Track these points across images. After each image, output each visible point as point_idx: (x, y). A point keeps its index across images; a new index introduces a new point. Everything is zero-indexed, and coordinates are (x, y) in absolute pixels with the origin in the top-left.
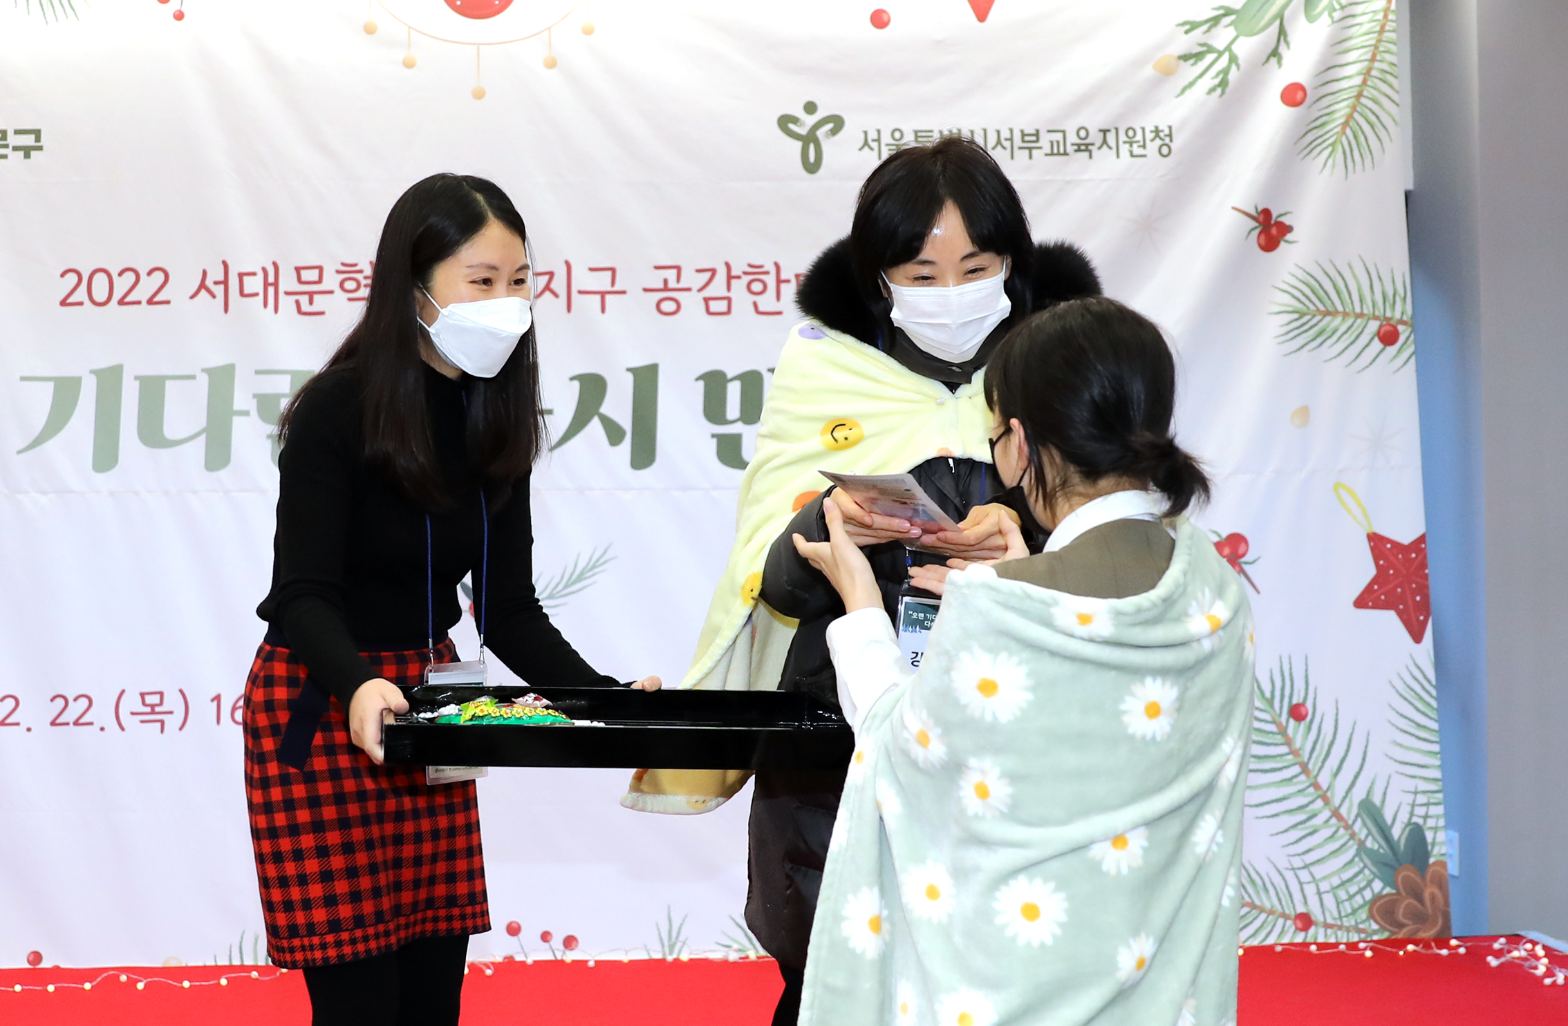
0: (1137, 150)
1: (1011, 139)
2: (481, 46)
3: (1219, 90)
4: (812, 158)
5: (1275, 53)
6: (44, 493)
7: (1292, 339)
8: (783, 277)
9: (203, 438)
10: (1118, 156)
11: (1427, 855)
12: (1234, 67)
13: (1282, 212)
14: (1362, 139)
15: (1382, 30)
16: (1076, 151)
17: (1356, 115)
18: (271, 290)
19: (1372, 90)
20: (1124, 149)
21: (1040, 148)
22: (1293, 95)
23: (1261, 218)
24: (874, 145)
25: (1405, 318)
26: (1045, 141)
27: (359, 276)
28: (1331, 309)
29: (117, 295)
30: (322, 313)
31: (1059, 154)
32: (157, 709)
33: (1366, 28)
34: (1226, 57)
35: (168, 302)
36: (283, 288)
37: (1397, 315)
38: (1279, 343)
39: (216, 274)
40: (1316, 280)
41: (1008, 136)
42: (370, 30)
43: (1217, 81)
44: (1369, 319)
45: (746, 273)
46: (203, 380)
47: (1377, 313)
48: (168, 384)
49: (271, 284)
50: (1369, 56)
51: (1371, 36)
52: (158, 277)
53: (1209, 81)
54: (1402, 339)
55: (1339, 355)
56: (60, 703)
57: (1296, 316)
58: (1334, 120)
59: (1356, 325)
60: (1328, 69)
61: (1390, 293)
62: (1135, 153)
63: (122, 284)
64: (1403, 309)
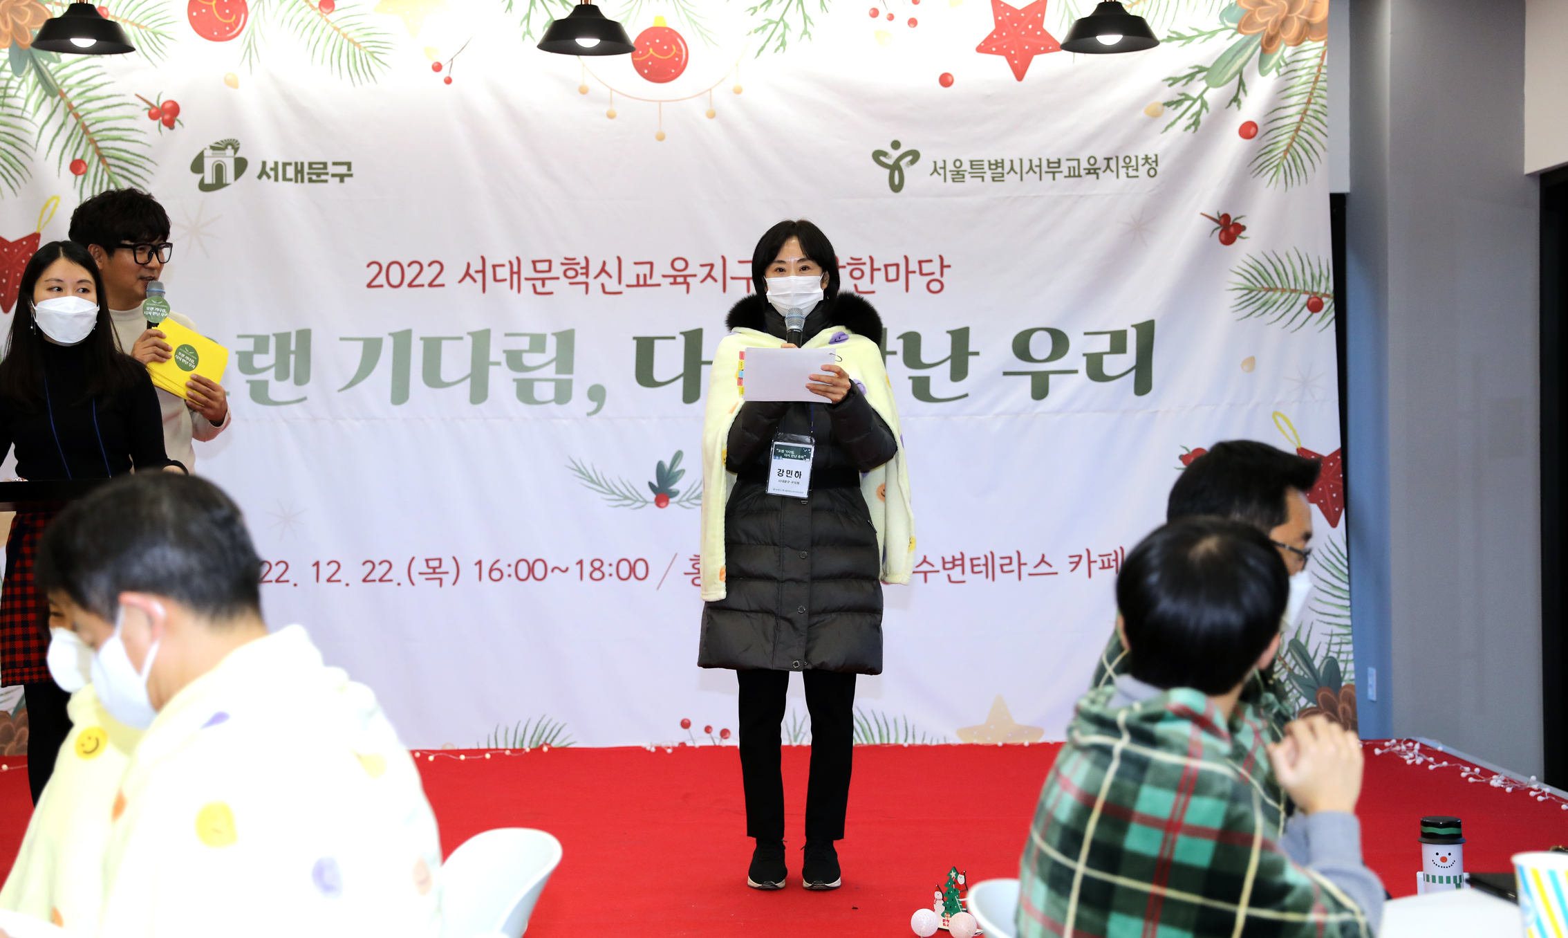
0: (1131, 173)
1: (1040, 166)
2: (662, 104)
3: (1193, 128)
4: (897, 181)
5: (1235, 99)
6: (357, 419)
7: (1243, 308)
8: (876, 266)
9: (468, 381)
10: (1118, 177)
11: (1340, 680)
12: (1204, 111)
13: (1238, 216)
14: (1298, 161)
15: (1316, 80)
16: (1087, 174)
17: (1295, 144)
18: (515, 277)
19: (1307, 126)
20: (1122, 171)
21: (1061, 172)
22: (1248, 130)
23: (1222, 221)
24: (941, 171)
25: (1328, 292)
26: (1064, 167)
27: (577, 267)
28: (1272, 286)
29: (407, 281)
30: (551, 293)
31: (1074, 176)
32: (437, 570)
33: (1304, 79)
34: (1198, 104)
35: (443, 285)
36: (523, 276)
37: (1322, 290)
38: (1234, 312)
39: (477, 266)
40: (1261, 265)
41: (1038, 164)
42: (583, 91)
43: (1191, 121)
44: (1300, 294)
45: (849, 264)
46: (469, 341)
47: (1307, 289)
48: (444, 343)
49: (516, 272)
50: (1305, 100)
51: (1308, 85)
52: (436, 267)
53: (1185, 121)
54: (1325, 307)
55: (1278, 319)
56: (369, 566)
57: (1246, 292)
58: (1278, 148)
59: (1290, 298)
60: (1274, 111)
61: (1317, 274)
62: (1130, 175)
63: (411, 273)
64: (1327, 286)
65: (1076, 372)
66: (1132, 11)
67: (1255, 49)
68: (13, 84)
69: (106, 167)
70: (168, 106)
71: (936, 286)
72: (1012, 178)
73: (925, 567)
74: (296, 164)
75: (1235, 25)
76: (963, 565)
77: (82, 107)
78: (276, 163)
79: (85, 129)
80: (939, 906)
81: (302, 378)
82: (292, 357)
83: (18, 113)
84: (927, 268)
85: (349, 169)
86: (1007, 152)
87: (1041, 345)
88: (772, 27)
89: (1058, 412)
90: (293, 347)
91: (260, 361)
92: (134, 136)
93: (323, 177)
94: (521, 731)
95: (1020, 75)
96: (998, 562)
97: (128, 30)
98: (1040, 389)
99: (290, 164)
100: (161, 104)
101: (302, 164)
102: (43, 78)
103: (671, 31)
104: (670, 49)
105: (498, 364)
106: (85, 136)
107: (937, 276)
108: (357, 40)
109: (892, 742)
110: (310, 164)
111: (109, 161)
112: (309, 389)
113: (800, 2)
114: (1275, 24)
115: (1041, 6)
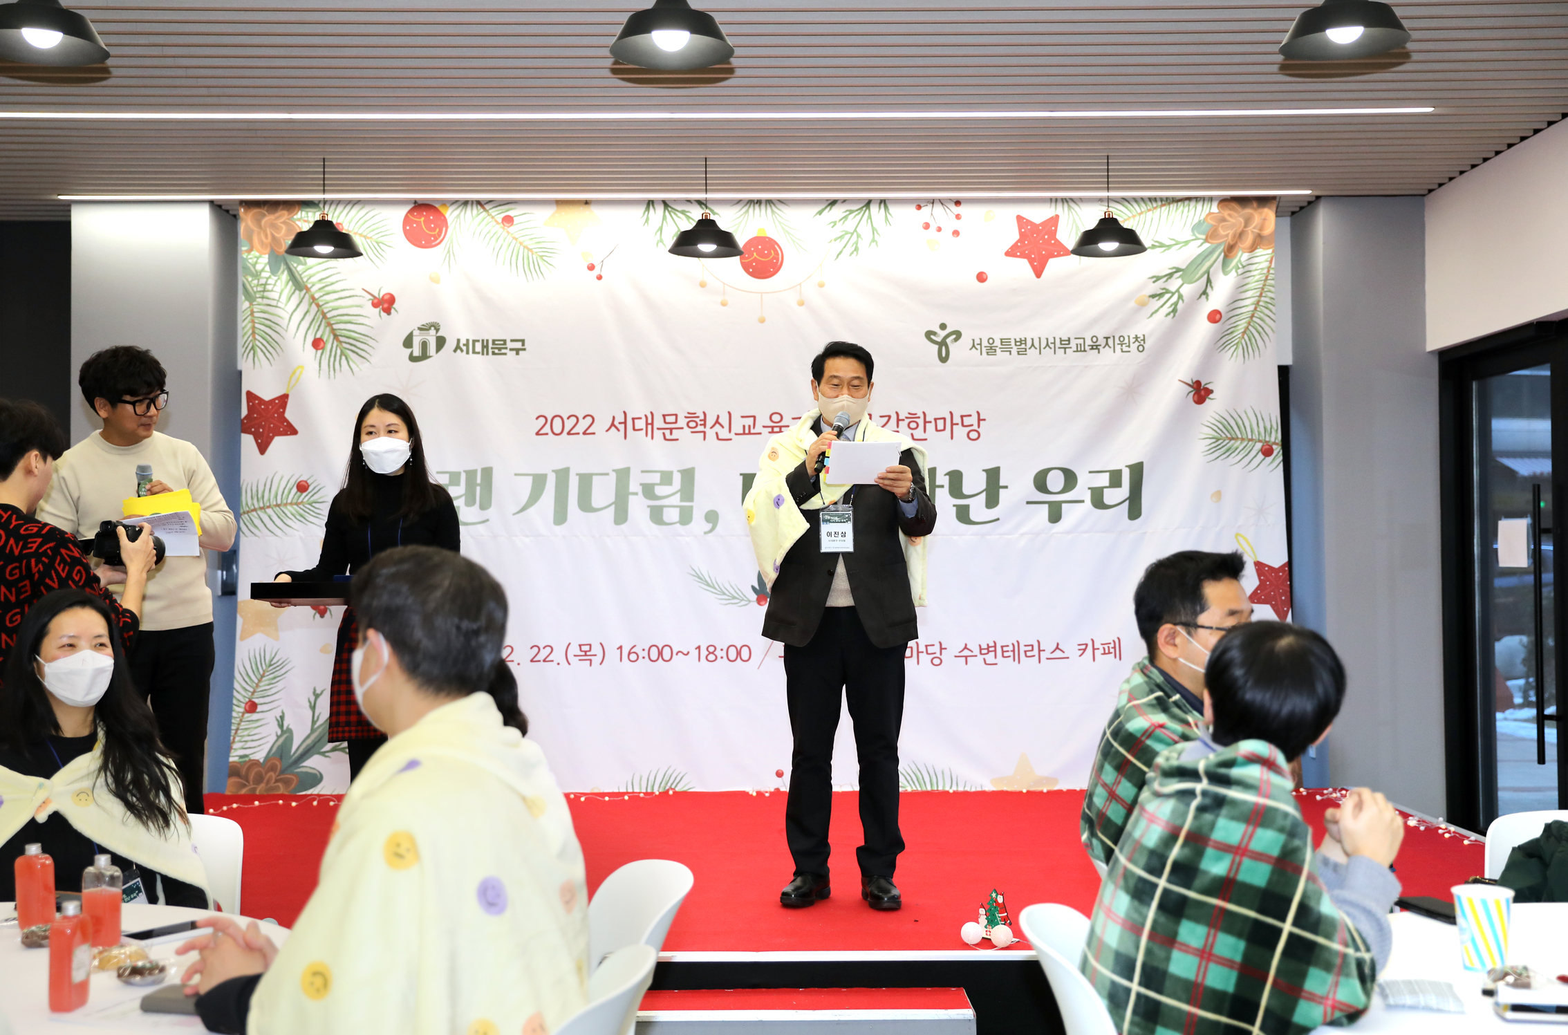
0: (1125, 349)
1: (1054, 343)
2: (763, 295)
3: (1172, 314)
4: (944, 354)
5: (1205, 293)
6: (527, 536)
7: (1211, 453)
8: (928, 420)
9: (613, 507)
10: (1114, 352)
12: (1180, 301)
13: (1208, 382)
14: (1253, 341)
15: (1266, 279)
16: (1091, 349)
17: (1250, 327)
18: (650, 427)
19: (1259, 313)
20: (1118, 348)
21: (1071, 348)
22: (1214, 317)
23: (1195, 386)
24: (978, 347)
25: (1277, 441)
26: (1073, 344)
27: (697, 420)
28: (1234, 436)
29: (567, 430)
30: (677, 440)
31: (1081, 351)
32: (588, 653)
33: (1257, 278)
34: (1176, 296)
35: (594, 433)
36: (656, 426)
37: (1273, 440)
38: (1205, 456)
39: (620, 418)
40: (1226, 420)
41: (1053, 341)
42: (703, 285)
43: (1171, 309)
44: (1256, 442)
45: (907, 418)
46: (613, 476)
47: (1261, 439)
48: (594, 477)
49: (650, 424)
50: (1258, 294)
51: (1260, 282)
52: (589, 420)
53: (1166, 309)
54: (1275, 453)
55: (1239, 462)
56: (536, 650)
57: (1214, 440)
58: (1238, 330)
59: (1248, 445)
60: (1234, 302)
61: (1268, 427)
62: (1124, 350)
63: (569, 424)
64: (1276, 436)
65: (1082, 501)
66: (1126, 225)
67: (1219, 254)
68: (270, 281)
69: (339, 343)
70: (387, 297)
71: (974, 435)
72: (1033, 351)
73: (965, 652)
74: (483, 341)
75: (1204, 237)
76: (995, 651)
77: (322, 298)
78: (468, 340)
79: (324, 315)
80: (983, 918)
82: (479, 489)
83: (274, 303)
84: (967, 421)
85: (523, 345)
86: (1030, 332)
87: (1055, 481)
88: (848, 236)
89: (1068, 532)
90: (479, 481)
92: (361, 320)
93: (503, 351)
94: (652, 778)
95: (1038, 274)
96: (1022, 648)
97: (359, 241)
98: (1055, 516)
99: (478, 341)
100: (381, 296)
101: (487, 341)
102: (293, 277)
103: (771, 240)
104: (770, 254)
105: (636, 494)
106: (324, 321)
107: (975, 427)
108: (530, 247)
109: (940, 788)
110: (494, 341)
111: (342, 339)
112: (491, 512)
113: (870, 217)
114: (1234, 236)
115: (1054, 220)
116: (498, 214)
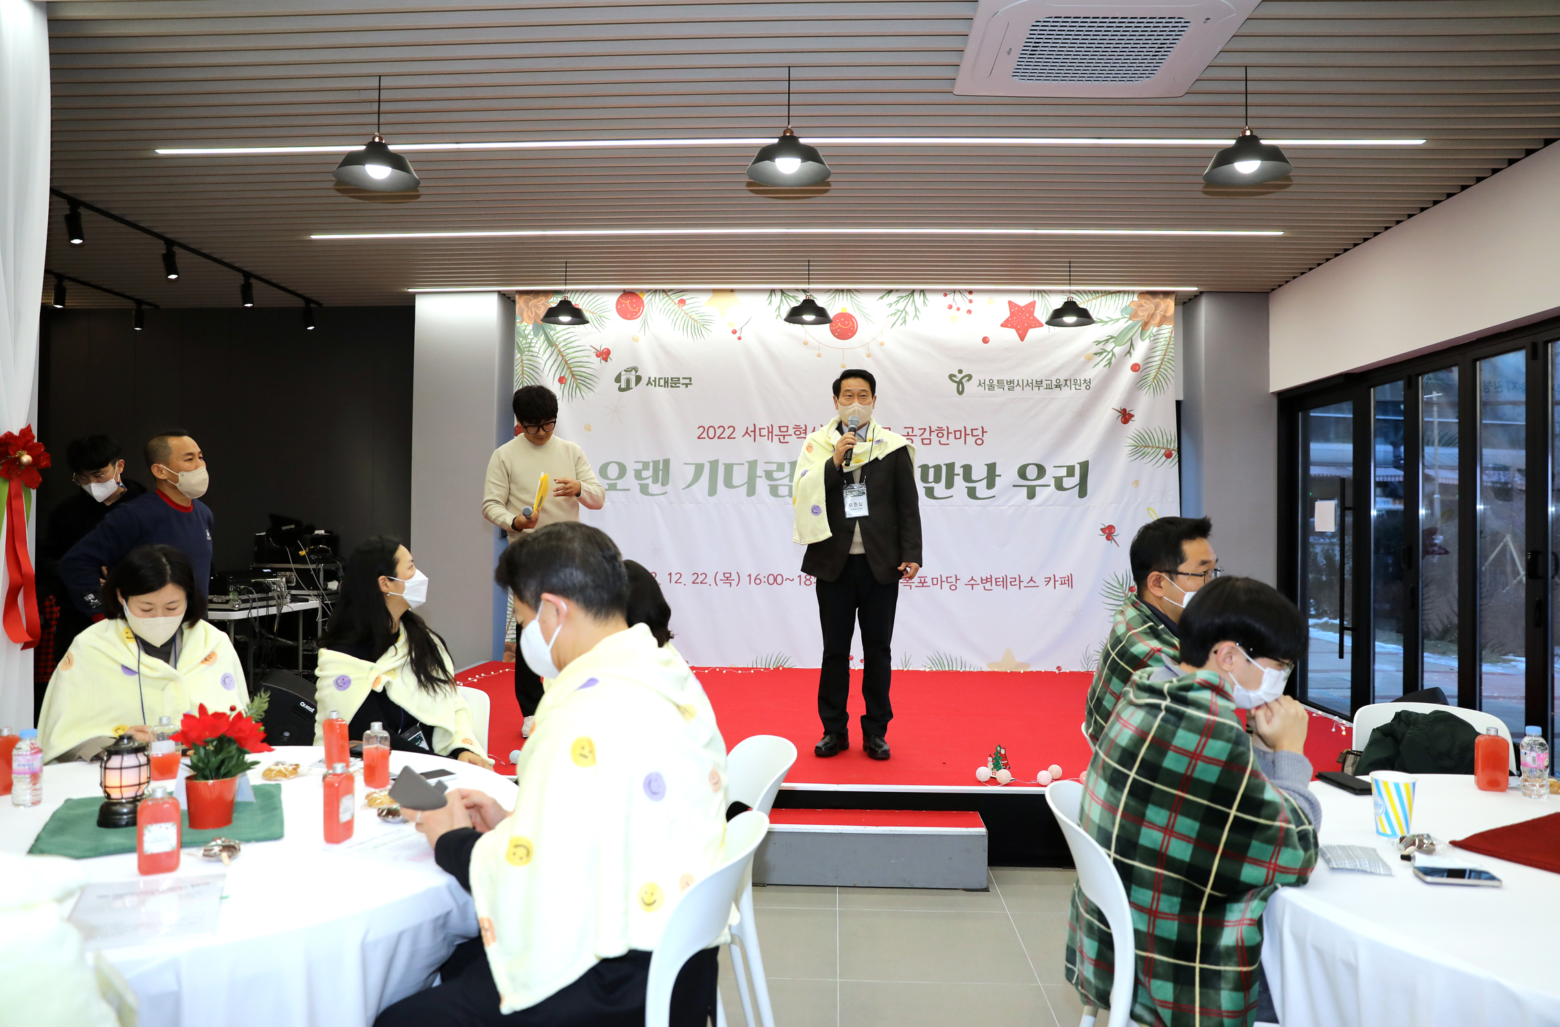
0: (1077, 387)
1: (1032, 383)
2: (845, 349)
3: (1108, 366)
5: (1129, 352)
6: (691, 503)
7: (1133, 456)
8: (950, 431)
9: (746, 484)
10: (1071, 390)
12: (1114, 358)
14: (1160, 384)
15: (1168, 344)
16: (1055, 388)
17: (1158, 375)
18: (770, 434)
19: (1164, 366)
20: (1073, 387)
21: (1043, 386)
22: (1135, 368)
24: (983, 385)
25: (1174, 449)
26: (1044, 384)
27: (801, 430)
28: (1147, 445)
29: (717, 435)
30: (788, 442)
31: (1049, 389)
32: (729, 579)
33: (1162, 343)
34: (1111, 354)
35: (735, 438)
36: (774, 434)
37: (1172, 448)
38: (1128, 458)
39: (751, 429)
40: (1142, 435)
42: (806, 343)
43: (1107, 362)
44: (1161, 449)
45: (936, 430)
46: (747, 465)
47: (1164, 447)
48: (734, 466)
49: (770, 432)
50: (1163, 353)
51: (1165, 346)
52: (732, 429)
53: (1104, 362)
54: (1173, 456)
55: (1150, 462)
56: (696, 576)
57: (1134, 447)
58: (1150, 377)
59: (1156, 451)
60: (1148, 358)
61: (1170, 439)
63: (719, 432)
64: (1174, 445)
65: (1049, 486)
66: (1081, 306)
67: (1138, 328)
68: (533, 341)
69: (576, 381)
70: (605, 351)
71: (980, 442)
72: (1018, 389)
73: (972, 582)
75: (1129, 316)
76: (991, 581)
77: (565, 352)
78: (655, 378)
79: (566, 362)
80: (991, 765)
81: (665, 483)
82: (661, 472)
83: (536, 354)
84: (975, 433)
85: (690, 381)
86: (1016, 377)
87: (1032, 472)
88: (899, 313)
89: (1040, 505)
90: (661, 468)
91: (645, 474)
92: (588, 365)
93: (678, 385)
94: (769, 659)
95: (1022, 339)
96: (1009, 580)
97: (587, 315)
98: (1031, 494)
99: (662, 378)
102: (548, 338)
103: (850, 315)
104: (849, 324)
105: (761, 477)
106: (566, 365)
107: (980, 437)
108: (696, 319)
109: (954, 669)
110: (672, 378)
111: (577, 377)
112: (668, 488)
113: (914, 301)
114: (1148, 316)
115: (1033, 304)
116: (676, 298)
